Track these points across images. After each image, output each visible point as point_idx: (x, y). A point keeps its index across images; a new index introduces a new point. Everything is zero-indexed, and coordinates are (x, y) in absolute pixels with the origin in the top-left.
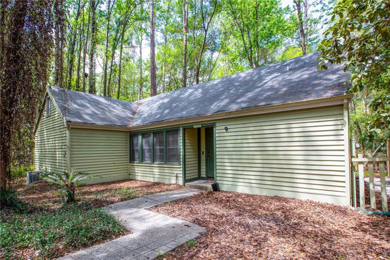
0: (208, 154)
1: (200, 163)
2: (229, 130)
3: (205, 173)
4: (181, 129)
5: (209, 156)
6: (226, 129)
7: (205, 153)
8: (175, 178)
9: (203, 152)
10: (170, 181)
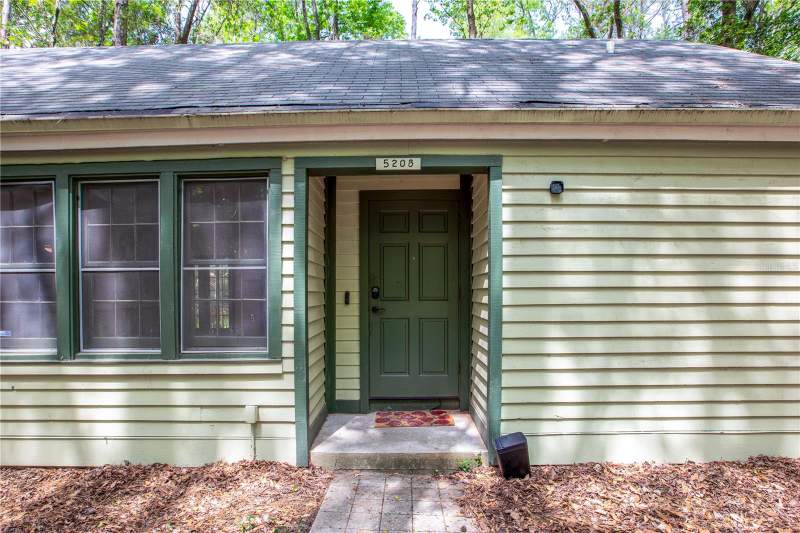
0: (375, 303)
1: (334, 341)
2: (566, 198)
3: (356, 384)
4: (288, 168)
5: (375, 310)
6: (557, 189)
7: (355, 298)
8: (245, 431)
9: (347, 295)
10: (215, 450)
